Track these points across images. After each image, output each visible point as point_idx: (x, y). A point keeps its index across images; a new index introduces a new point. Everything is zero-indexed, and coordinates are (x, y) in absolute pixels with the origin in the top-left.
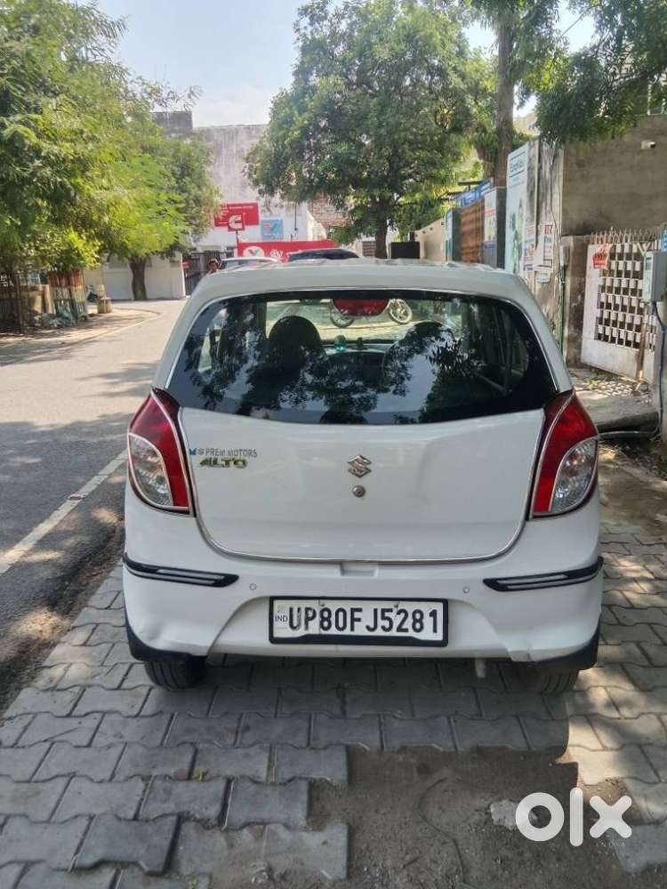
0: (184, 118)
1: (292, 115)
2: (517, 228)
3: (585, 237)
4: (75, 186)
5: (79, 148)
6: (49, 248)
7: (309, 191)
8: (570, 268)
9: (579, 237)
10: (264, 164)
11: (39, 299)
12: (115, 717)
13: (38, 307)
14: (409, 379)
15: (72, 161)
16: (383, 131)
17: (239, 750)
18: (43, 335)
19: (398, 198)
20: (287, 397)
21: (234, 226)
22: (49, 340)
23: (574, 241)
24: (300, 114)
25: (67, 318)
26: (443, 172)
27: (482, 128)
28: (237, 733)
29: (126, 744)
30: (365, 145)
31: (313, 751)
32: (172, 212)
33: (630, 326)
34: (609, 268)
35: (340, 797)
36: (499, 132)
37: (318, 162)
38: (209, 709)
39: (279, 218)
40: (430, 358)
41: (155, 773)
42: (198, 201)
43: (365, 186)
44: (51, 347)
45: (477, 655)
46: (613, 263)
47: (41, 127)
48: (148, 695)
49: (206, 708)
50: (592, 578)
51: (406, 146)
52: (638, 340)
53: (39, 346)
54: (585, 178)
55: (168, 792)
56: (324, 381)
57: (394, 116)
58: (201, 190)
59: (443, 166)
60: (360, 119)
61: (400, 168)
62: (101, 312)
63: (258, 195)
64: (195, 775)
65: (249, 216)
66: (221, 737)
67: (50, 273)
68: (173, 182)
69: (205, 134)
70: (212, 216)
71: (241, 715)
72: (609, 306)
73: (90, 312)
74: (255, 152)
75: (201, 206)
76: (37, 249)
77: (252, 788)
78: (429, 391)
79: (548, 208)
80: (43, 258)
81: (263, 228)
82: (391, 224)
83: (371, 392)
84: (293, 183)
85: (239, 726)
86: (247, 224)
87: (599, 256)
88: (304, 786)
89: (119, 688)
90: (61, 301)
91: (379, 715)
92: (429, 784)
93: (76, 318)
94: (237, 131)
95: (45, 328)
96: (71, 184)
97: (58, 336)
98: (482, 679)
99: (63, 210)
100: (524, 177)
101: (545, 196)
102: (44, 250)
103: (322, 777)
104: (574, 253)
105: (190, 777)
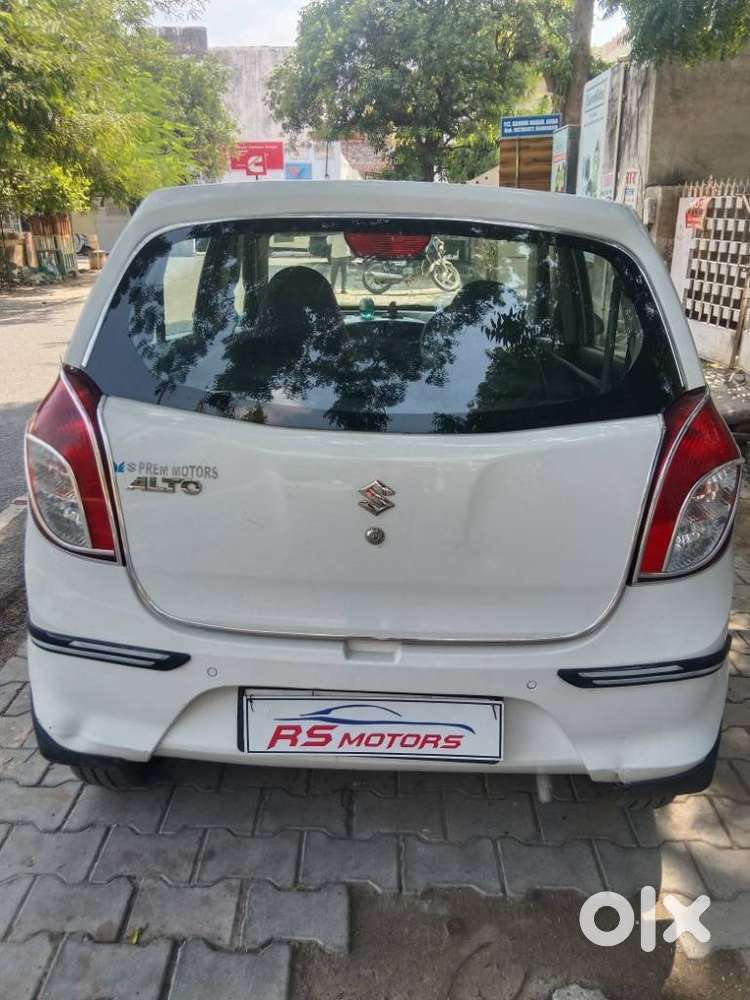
0: (196, 36)
1: (323, 30)
2: (591, 177)
3: (677, 187)
4: (54, 108)
5: (59, 58)
6: (28, 186)
7: (342, 129)
8: (656, 227)
9: (670, 188)
10: (289, 91)
11: (19, 249)
12: (27, 832)
13: (18, 259)
14: (451, 361)
15: (51, 75)
16: (433, 54)
17: (196, 890)
18: (21, 293)
19: (448, 140)
20: (280, 382)
21: (253, 168)
22: (28, 298)
23: (663, 194)
24: (334, 29)
25: (52, 273)
26: (502, 108)
27: (552, 52)
28: (195, 863)
29: (35, 876)
30: (411, 72)
31: (302, 893)
32: (177, 146)
33: (727, 302)
34: (705, 226)
35: (336, 972)
36: (573, 57)
37: (354, 91)
38: (161, 821)
39: (308, 162)
40: (488, 331)
41: (70, 928)
42: (210, 136)
43: (409, 124)
44: (28, 307)
45: (540, 771)
46: (711, 221)
47: (13, 31)
48: (78, 795)
49: (156, 819)
50: (716, 670)
51: (460, 76)
52: (736, 319)
53: (13, 306)
54: (680, 113)
55: (84, 962)
56: (335, 359)
57: (447, 36)
58: (215, 123)
59: (504, 101)
60: (406, 38)
61: (451, 103)
62: (94, 267)
63: (283, 131)
64: (127, 933)
65: (272, 157)
66: (172, 866)
67: (31, 218)
68: (182, 112)
69: (223, 56)
70: (228, 157)
71: (205, 830)
72: (701, 275)
73: (81, 266)
74: (279, 76)
75: (214, 144)
76: (14, 187)
77: (209, 957)
78: (483, 379)
79: (632, 151)
80: (21, 198)
81: (288, 172)
82: (439, 171)
83: (396, 379)
84: (324, 118)
85: (199, 851)
86: (269, 167)
87: (693, 213)
88: (284, 954)
89: (38, 784)
90: (44, 252)
91: (397, 836)
92: (465, 952)
93: (63, 272)
94: (260, 53)
95: (26, 284)
96: (49, 104)
97: (40, 294)
98: (547, 804)
99: (40, 138)
100: (603, 111)
101: (629, 136)
102: (23, 189)
103: (311, 939)
104: (662, 209)
105: (119, 938)
